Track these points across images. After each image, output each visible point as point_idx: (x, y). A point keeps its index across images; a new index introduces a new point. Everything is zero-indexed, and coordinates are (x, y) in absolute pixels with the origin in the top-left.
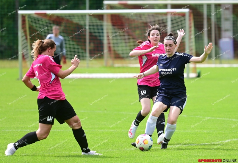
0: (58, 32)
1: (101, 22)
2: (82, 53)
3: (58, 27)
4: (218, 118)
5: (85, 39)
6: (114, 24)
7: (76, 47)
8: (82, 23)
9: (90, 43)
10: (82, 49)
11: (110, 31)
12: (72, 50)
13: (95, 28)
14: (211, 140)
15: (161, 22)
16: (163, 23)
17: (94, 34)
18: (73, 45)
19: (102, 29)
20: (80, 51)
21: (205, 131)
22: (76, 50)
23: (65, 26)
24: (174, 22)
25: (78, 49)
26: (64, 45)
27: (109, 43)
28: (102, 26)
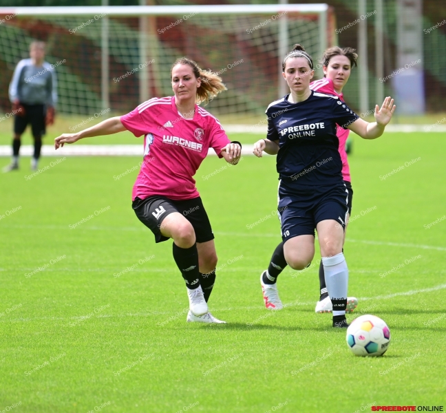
0: (42, 55)
1: (135, 32)
2: (94, 100)
3: (41, 45)
4: (390, 244)
5: (99, 70)
6: (163, 39)
7: (80, 87)
8: (92, 35)
9: (110, 78)
10: (93, 92)
11: (154, 52)
12: (72, 94)
13: (122, 45)
14: (374, 291)
15: (265, 33)
16: (271, 35)
17: (119, 60)
18: (75, 83)
19: (137, 49)
20: (90, 96)
21: (362, 271)
22: (81, 95)
23: (57, 43)
24: (295, 32)
25: (84, 91)
26: (55, 84)
27: (152, 80)
28: (136, 41)
